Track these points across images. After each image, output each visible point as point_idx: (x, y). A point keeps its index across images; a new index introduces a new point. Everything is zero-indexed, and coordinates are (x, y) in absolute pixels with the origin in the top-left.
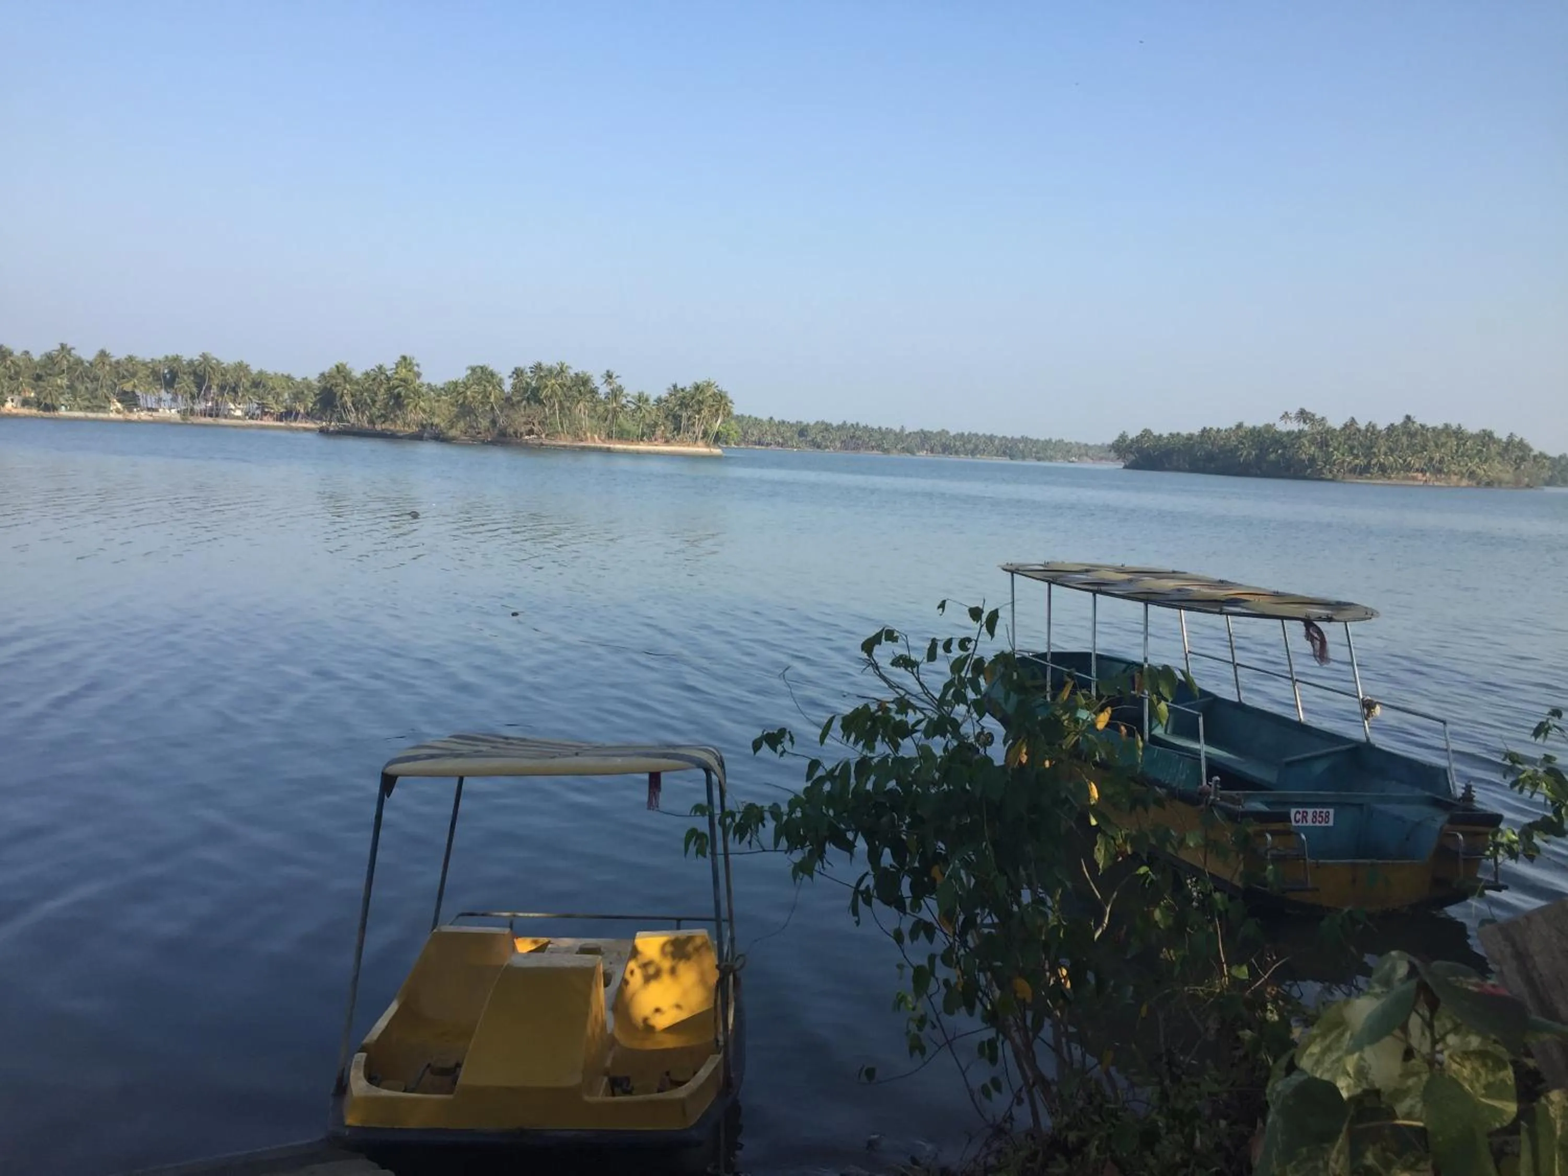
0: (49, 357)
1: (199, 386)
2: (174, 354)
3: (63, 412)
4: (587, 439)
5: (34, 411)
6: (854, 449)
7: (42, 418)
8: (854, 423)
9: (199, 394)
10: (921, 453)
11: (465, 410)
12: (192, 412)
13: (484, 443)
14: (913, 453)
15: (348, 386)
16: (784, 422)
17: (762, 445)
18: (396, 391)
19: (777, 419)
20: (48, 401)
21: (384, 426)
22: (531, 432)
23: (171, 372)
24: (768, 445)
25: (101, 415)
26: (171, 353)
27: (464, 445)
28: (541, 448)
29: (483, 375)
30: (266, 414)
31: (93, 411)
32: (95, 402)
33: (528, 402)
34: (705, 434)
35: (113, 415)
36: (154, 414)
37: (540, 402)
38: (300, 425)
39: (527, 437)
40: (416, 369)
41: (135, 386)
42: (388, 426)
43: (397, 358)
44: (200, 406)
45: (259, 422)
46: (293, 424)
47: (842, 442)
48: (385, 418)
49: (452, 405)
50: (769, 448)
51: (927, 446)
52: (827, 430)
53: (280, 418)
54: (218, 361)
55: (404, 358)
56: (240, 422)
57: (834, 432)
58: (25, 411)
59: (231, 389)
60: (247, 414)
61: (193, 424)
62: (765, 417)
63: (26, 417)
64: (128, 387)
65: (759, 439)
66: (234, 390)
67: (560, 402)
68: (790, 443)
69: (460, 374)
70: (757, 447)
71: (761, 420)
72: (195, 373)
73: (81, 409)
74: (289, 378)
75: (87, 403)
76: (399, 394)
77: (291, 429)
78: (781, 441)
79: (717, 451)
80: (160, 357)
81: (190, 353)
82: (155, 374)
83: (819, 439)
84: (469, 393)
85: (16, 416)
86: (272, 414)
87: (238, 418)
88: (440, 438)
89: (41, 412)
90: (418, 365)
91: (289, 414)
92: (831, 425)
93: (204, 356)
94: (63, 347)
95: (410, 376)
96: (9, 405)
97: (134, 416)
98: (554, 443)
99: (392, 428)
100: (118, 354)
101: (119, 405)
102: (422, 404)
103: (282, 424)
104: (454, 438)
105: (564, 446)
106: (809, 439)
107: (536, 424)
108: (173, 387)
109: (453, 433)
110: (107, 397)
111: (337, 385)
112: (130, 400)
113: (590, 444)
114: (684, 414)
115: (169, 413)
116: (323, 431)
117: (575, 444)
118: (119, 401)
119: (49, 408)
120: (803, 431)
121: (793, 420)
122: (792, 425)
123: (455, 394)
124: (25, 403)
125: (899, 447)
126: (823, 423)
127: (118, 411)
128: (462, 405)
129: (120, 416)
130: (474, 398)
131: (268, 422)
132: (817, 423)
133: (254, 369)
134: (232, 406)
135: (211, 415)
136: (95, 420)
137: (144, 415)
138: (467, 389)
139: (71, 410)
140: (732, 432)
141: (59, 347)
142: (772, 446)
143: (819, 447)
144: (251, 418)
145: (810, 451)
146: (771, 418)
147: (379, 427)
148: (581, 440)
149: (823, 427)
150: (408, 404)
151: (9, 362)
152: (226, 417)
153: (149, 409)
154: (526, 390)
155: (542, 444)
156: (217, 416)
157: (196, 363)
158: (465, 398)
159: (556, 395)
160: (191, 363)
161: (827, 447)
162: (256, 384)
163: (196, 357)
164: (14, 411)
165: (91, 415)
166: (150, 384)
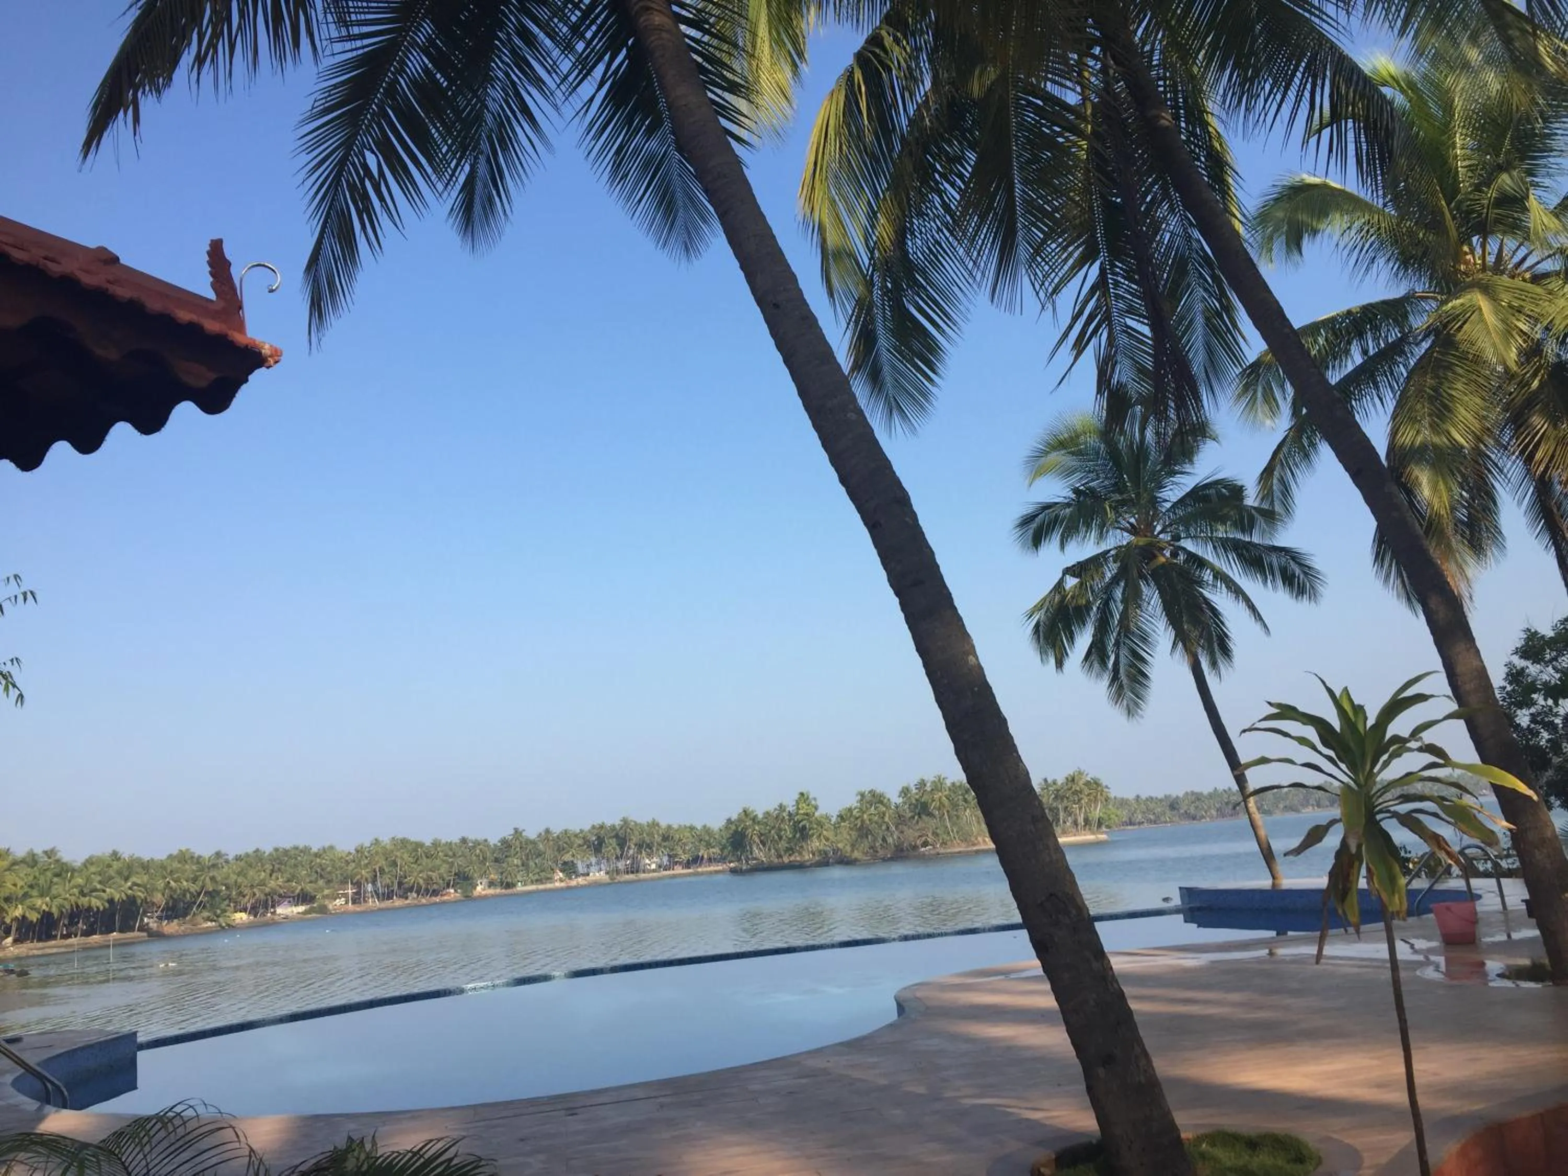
0: (504, 842)
1: (622, 848)
2: (600, 823)
3: (520, 888)
4: (979, 843)
5: (498, 891)
6: (1232, 815)
7: (505, 895)
8: (1226, 788)
9: (622, 855)
10: (1307, 810)
11: (863, 832)
12: (618, 872)
13: (885, 860)
14: (1297, 810)
15: (757, 828)
16: (1152, 798)
17: (1134, 824)
18: (801, 825)
19: (1144, 796)
20: (509, 880)
21: (792, 858)
22: (925, 844)
23: (599, 838)
24: (1140, 823)
25: (549, 886)
26: (597, 822)
27: (867, 865)
28: (937, 857)
29: (875, 799)
30: (676, 863)
31: (542, 883)
32: (543, 874)
33: (920, 817)
34: (1087, 821)
35: (558, 884)
36: (588, 878)
37: (930, 815)
38: (705, 869)
39: (923, 849)
40: (813, 802)
41: (573, 856)
42: (796, 858)
43: (797, 796)
44: (621, 865)
45: (671, 872)
46: (700, 870)
47: (1218, 810)
48: (790, 850)
49: (851, 829)
50: (1142, 826)
51: (1311, 802)
52: (1199, 799)
53: (688, 865)
54: (635, 822)
55: (802, 794)
56: (655, 874)
57: (1206, 802)
58: (491, 891)
59: (645, 846)
60: (660, 867)
61: (619, 882)
62: (1131, 796)
63: (493, 896)
64: (567, 857)
65: (1130, 819)
66: (649, 846)
67: (948, 812)
68: (1162, 819)
69: (852, 801)
70: (1129, 827)
71: (1127, 800)
72: (617, 836)
73: (532, 882)
74: (692, 828)
75: (537, 877)
76: (804, 827)
77: (696, 874)
78: (1152, 817)
79: (1103, 837)
80: (587, 827)
81: (613, 820)
82: (586, 841)
83: (1192, 810)
84: (865, 816)
85: (485, 897)
86: (680, 863)
87: (654, 871)
88: (845, 861)
89: (503, 891)
90: (815, 799)
91: (696, 860)
92: (1201, 794)
93: (625, 821)
94: (516, 830)
95: (810, 810)
96: (479, 888)
97: (573, 883)
98: (949, 851)
99: (798, 859)
100: (556, 830)
101: (561, 875)
102: (825, 832)
103: (690, 871)
104: (856, 860)
105: (960, 852)
106: (1182, 811)
107: (930, 835)
108: (601, 852)
109: (856, 854)
110: (552, 870)
111: (746, 828)
112: (569, 869)
113: (983, 847)
114: (1060, 806)
115: (598, 875)
116: (733, 871)
117: (970, 849)
118: (561, 871)
119: (509, 886)
120: (1173, 804)
121: (1160, 795)
122: (1161, 800)
123: (852, 819)
124: (491, 884)
125: (1281, 806)
126: (1193, 793)
127: (561, 880)
128: (861, 829)
129: (563, 884)
130: (870, 820)
131: (679, 870)
132: (1187, 793)
133: (664, 824)
134: (647, 861)
135: (632, 872)
136: (545, 891)
137: (581, 880)
138: (864, 813)
139: (525, 885)
140: (1113, 816)
141: (512, 832)
142: (1146, 824)
143: (1194, 818)
144: (665, 869)
145: (1187, 824)
146: (1138, 797)
147: (786, 860)
148: (974, 845)
149: (1193, 798)
150: (813, 835)
151: (478, 851)
152: (644, 872)
153: (583, 875)
154: (916, 806)
155: (938, 854)
156: (637, 871)
157: (618, 828)
158: (863, 821)
159: (944, 806)
160: (613, 828)
161: (1203, 817)
162: (665, 838)
163: (618, 822)
164: (484, 893)
165: (541, 887)
166: (585, 851)
